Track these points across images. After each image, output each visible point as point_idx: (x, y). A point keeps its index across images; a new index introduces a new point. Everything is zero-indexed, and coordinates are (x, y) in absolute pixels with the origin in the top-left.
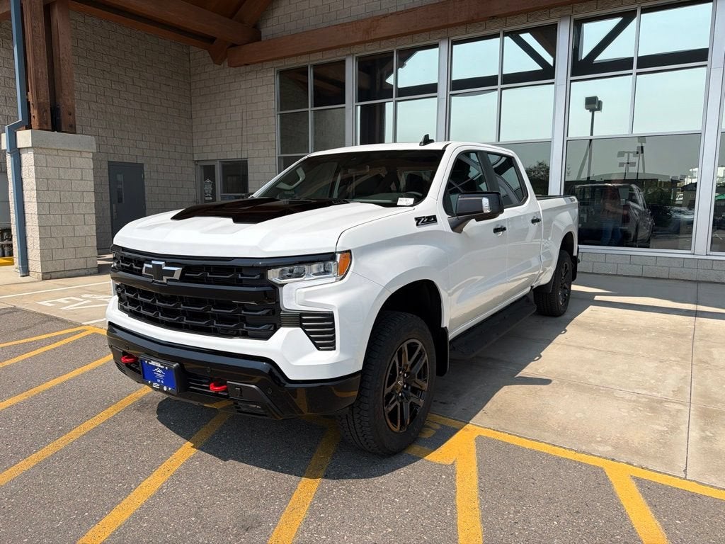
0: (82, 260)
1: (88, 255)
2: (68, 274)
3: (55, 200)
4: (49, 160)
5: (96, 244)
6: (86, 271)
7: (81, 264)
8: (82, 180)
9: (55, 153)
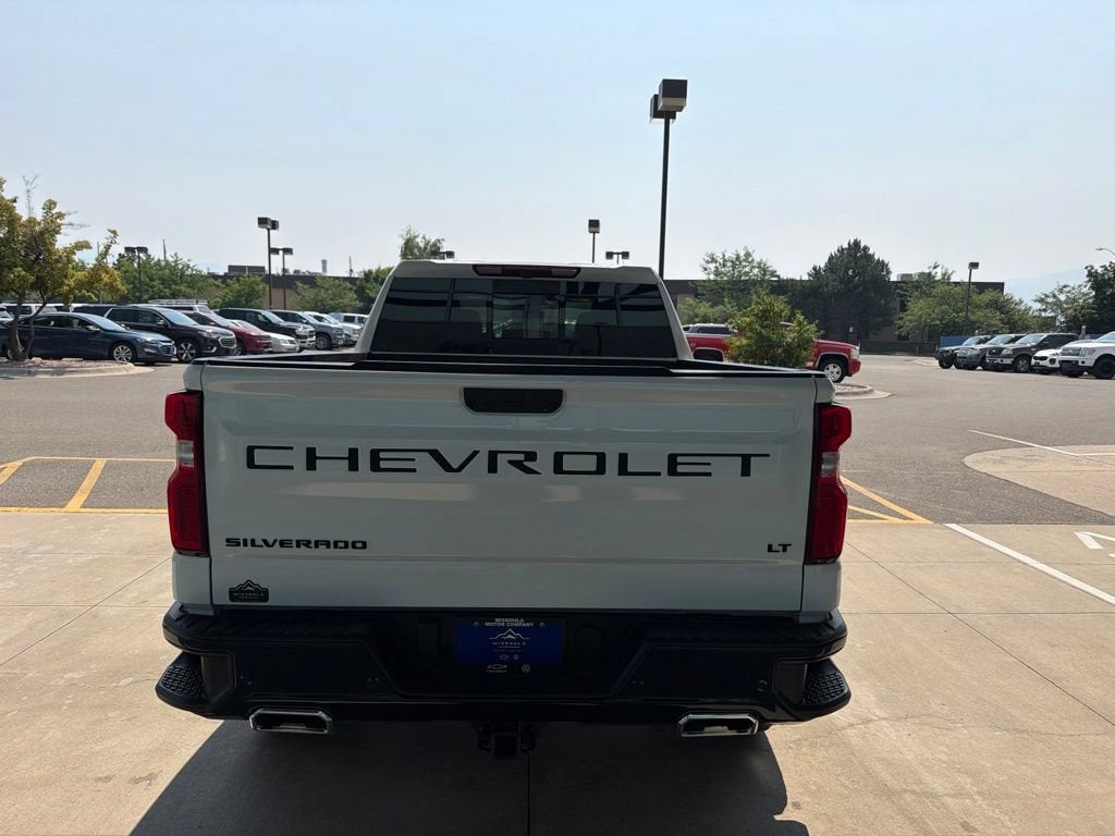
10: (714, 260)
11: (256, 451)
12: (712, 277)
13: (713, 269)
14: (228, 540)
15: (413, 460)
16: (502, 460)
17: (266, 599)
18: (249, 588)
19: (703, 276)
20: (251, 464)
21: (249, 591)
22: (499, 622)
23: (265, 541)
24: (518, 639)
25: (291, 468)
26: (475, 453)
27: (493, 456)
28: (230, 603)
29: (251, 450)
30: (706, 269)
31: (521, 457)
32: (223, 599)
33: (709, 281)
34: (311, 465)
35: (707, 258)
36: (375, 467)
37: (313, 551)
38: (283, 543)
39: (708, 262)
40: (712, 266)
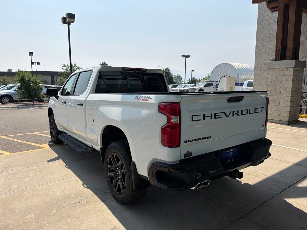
0: (281, 117)
1: (285, 115)
2: (274, 121)
3: (273, 90)
4: (273, 73)
5: (289, 111)
6: (282, 122)
7: (281, 118)
8: (286, 80)
9: (276, 70)
10: (65, 66)
11: (194, 117)
12: (65, 71)
13: (65, 69)
14: (185, 141)
15: (221, 115)
16: (235, 113)
17: (191, 155)
18: (188, 153)
19: (62, 71)
20: (193, 120)
21: (188, 154)
22: (230, 150)
23: (192, 140)
24: (232, 154)
25: (200, 120)
26: (231, 112)
27: (233, 112)
28: (184, 158)
29: (192, 116)
30: (63, 69)
31: (237, 112)
32: (183, 158)
33: (64, 72)
34: (204, 119)
35: (63, 65)
36: (215, 118)
37: (202, 141)
38: (196, 140)
39: (63, 66)
40: (64, 68)
